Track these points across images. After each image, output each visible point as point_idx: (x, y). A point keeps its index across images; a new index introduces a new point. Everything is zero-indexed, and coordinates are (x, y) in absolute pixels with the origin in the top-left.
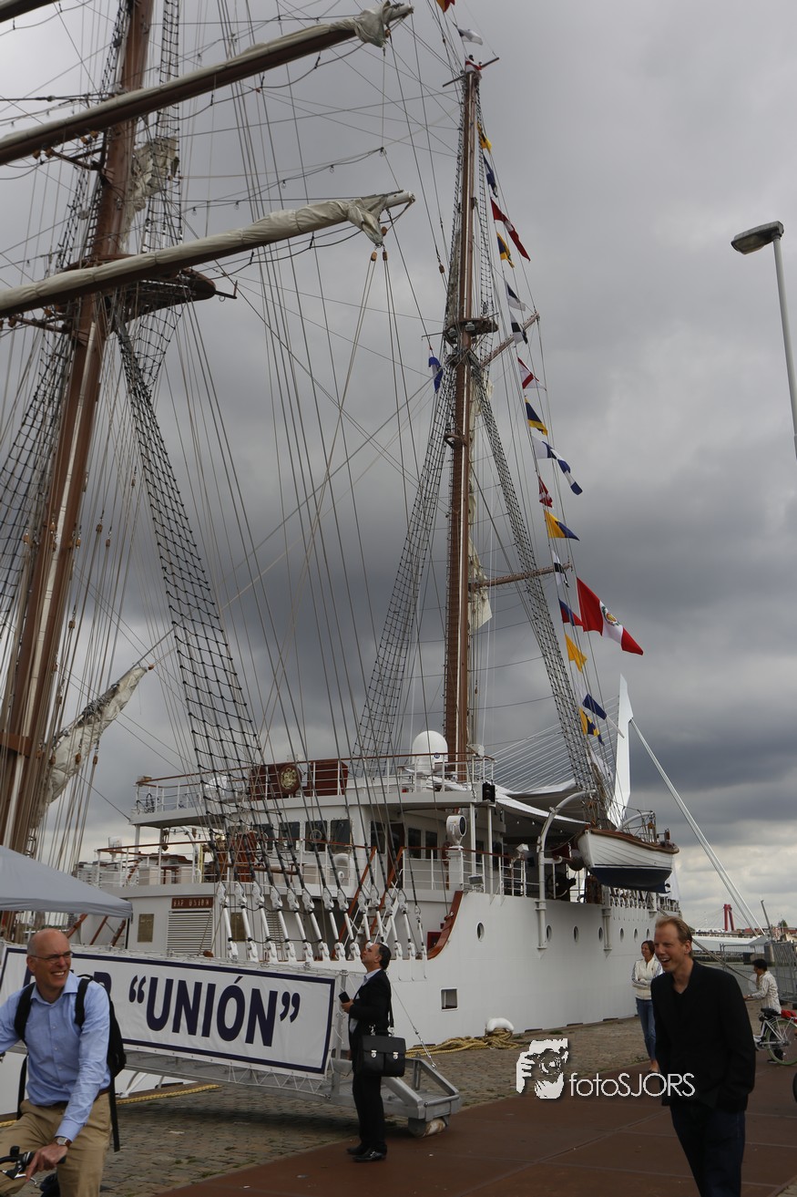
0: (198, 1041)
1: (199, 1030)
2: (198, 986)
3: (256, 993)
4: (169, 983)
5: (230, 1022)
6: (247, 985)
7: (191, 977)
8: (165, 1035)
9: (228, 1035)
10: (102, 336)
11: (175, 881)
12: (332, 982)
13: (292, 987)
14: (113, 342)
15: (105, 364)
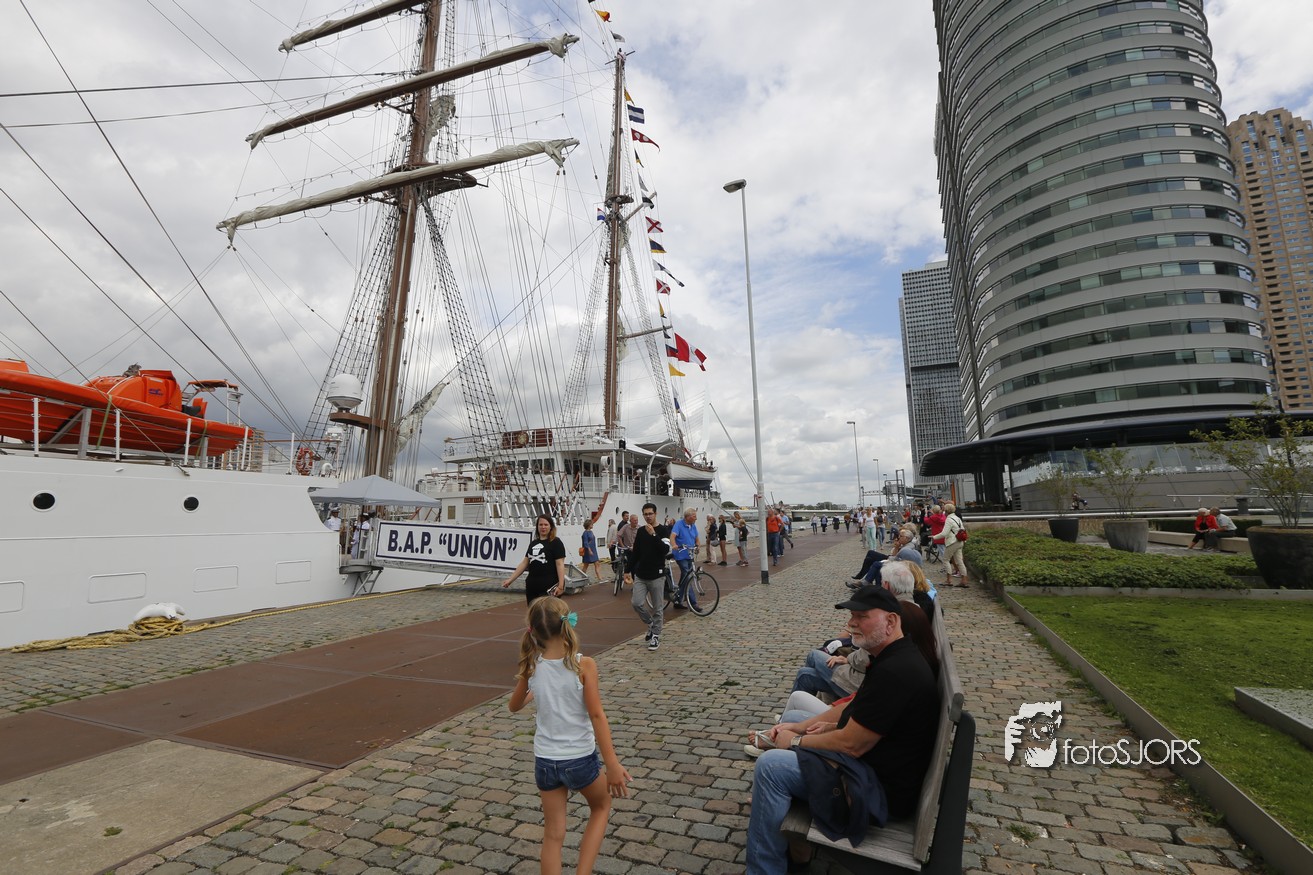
0: (472, 560)
1: (472, 555)
2: (471, 537)
3: (497, 539)
4: (458, 536)
5: (486, 552)
6: (493, 536)
7: (467, 533)
8: (457, 558)
9: (485, 557)
10: (415, 208)
11: (465, 490)
12: (531, 533)
13: (513, 536)
14: (421, 210)
15: (418, 223)
